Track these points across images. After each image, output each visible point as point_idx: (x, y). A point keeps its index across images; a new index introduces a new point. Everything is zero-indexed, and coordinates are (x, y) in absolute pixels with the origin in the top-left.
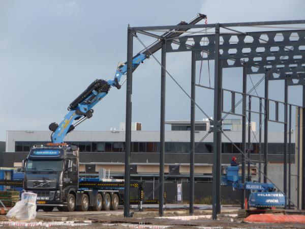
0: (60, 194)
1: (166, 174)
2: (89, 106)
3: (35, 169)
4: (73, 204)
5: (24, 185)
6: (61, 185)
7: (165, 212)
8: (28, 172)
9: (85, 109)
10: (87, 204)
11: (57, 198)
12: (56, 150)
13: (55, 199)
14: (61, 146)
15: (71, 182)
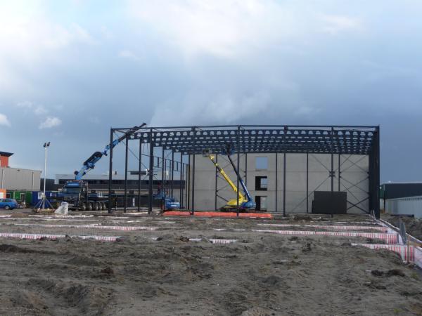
0: (79, 203)
2: (93, 164)
3: (68, 192)
4: (85, 208)
5: (62, 199)
6: (80, 199)
8: (65, 193)
10: (91, 207)
12: (77, 183)
14: (80, 182)
15: (84, 198)
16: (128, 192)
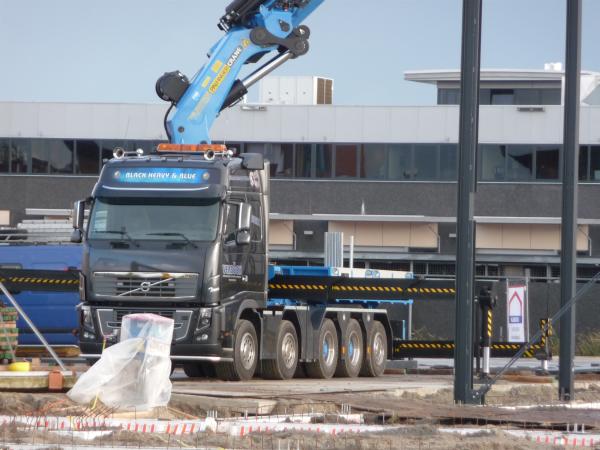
0: (211, 319)
1: (581, 254)
2: (295, 15)
3: (122, 233)
4: (252, 355)
5: (81, 289)
6: (214, 290)
7: (578, 385)
8: (95, 243)
9: (284, 26)
10: (293, 355)
11: (200, 334)
12: (194, 167)
13: (192, 336)
14: (211, 155)
15: (245, 279)
16: (582, 243)
